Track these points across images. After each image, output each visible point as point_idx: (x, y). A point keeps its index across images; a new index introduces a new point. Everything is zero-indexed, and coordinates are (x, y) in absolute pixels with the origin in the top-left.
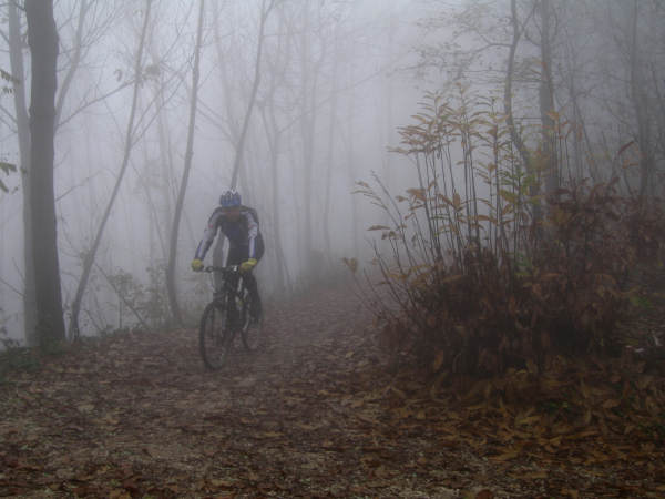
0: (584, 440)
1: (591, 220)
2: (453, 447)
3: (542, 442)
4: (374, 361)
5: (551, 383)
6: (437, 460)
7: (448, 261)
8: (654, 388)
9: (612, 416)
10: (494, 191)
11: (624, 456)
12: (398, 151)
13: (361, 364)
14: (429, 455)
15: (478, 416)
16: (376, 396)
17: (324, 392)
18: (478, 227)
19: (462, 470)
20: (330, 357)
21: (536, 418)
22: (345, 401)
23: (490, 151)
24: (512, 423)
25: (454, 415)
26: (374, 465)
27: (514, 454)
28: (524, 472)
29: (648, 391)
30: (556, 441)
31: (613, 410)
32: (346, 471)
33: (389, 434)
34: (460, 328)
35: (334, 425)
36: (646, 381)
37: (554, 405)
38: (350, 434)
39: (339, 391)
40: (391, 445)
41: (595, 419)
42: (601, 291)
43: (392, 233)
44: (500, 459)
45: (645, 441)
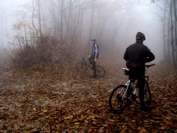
0: (46, 75)
1: (46, 40)
2: (25, 78)
3: (40, 76)
4: (11, 66)
5: (41, 67)
6: (22, 81)
7: (23, 48)
8: (57, 66)
9: (50, 71)
10: (30, 36)
11: (52, 77)
12: (12, 29)
13: (9, 66)
14: (21, 80)
15: (29, 73)
16: (12, 72)
17: (2, 72)
18: (27, 42)
19: (26, 82)
20: (3, 66)
21: (38, 72)
22: (6, 73)
23: (29, 29)
24: (35, 73)
25: (25, 73)
26: (11, 83)
27: (35, 78)
28: (37, 81)
29: (56, 66)
30: (42, 76)
31: (51, 70)
32: (5, 85)
33: (14, 78)
34: (25, 59)
35: (3, 77)
36: (56, 65)
37: (41, 70)
38: (7, 79)
39: (5, 72)
40: (14, 80)
41: (48, 72)
42: (48, 52)
43: (12, 43)
44: (33, 79)
45: (55, 74)
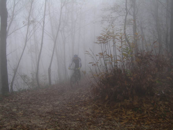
0: (144, 118)
1: (146, 61)
2: (110, 120)
3: (133, 118)
4: (90, 97)
5: (135, 103)
6: (106, 123)
7: (109, 72)
8: (162, 105)
9: (151, 112)
10: (121, 53)
11: (154, 122)
12: (96, 43)
13: (87, 98)
14: (104, 122)
15: (117, 112)
16: (91, 107)
17: (77, 106)
18: (117, 63)
19: (113, 126)
20: (78, 96)
21: (132, 112)
22: (82, 108)
23: (120, 43)
24: (126, 114)
25: (111, 112)
26: (90, 125)
27: (126, 122)
28: (129, 126)
29: (161, 105)
30: (137, 118)
31: (152, 110)
32: (83, 126)
33: (94, 117)
34: (112, 89)
35: (79, 114)
36: (160, 103)
37: (136, 109)
38: (84, 117)
39: (81, 105)
40: (95, 120)
41: (147, 113)
42: (148, 79)
43: (95, 64)
44: (123, 123)
45: (160, 118)
